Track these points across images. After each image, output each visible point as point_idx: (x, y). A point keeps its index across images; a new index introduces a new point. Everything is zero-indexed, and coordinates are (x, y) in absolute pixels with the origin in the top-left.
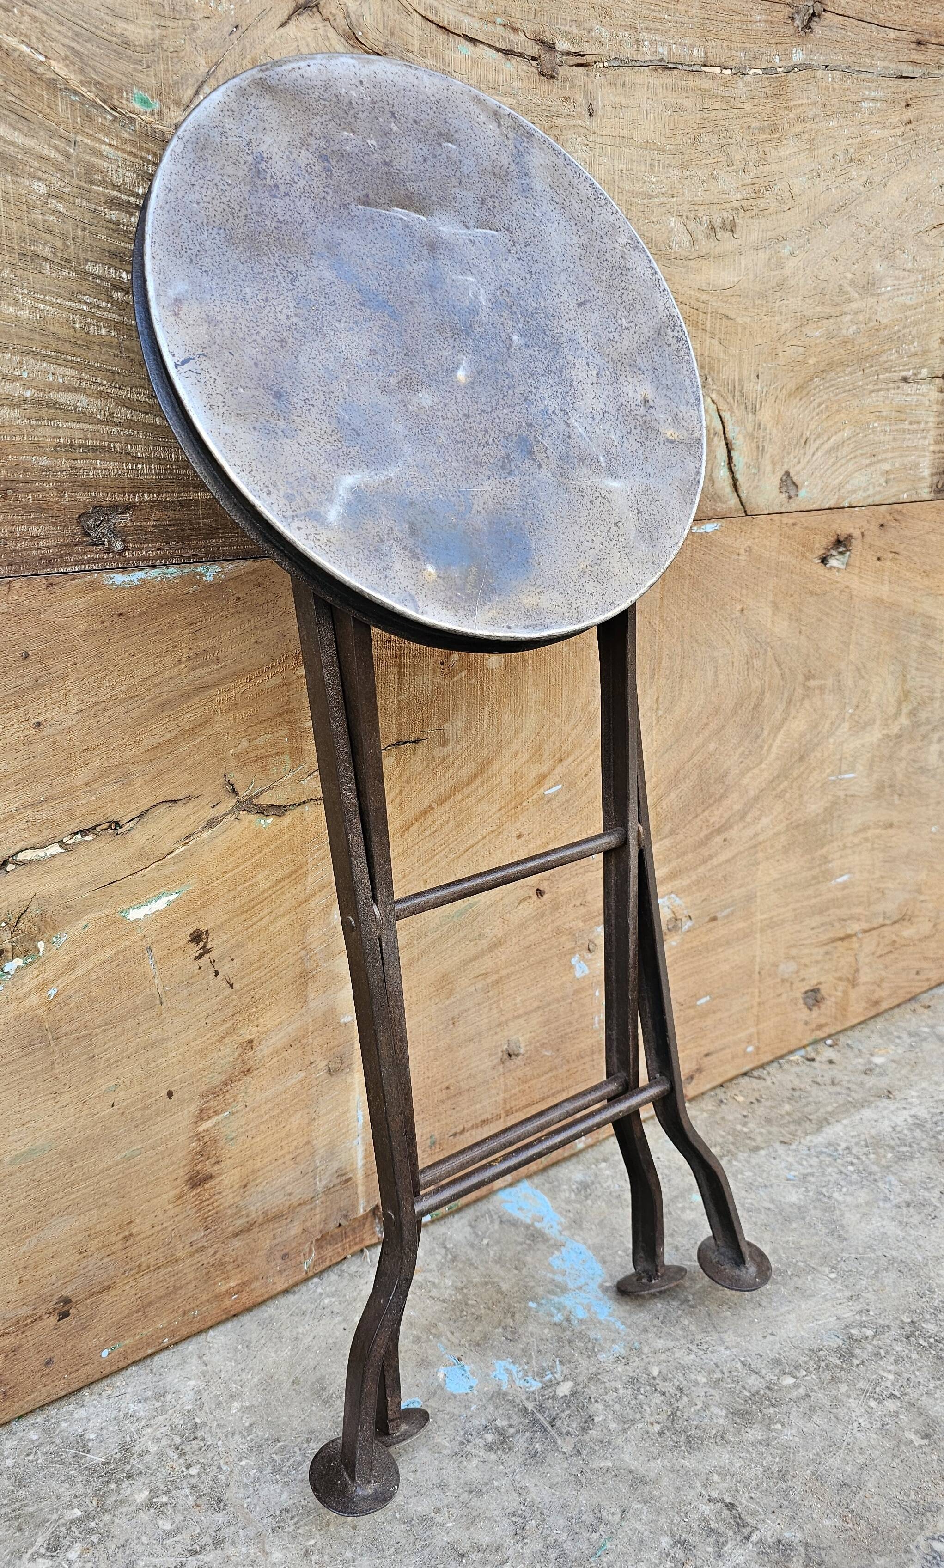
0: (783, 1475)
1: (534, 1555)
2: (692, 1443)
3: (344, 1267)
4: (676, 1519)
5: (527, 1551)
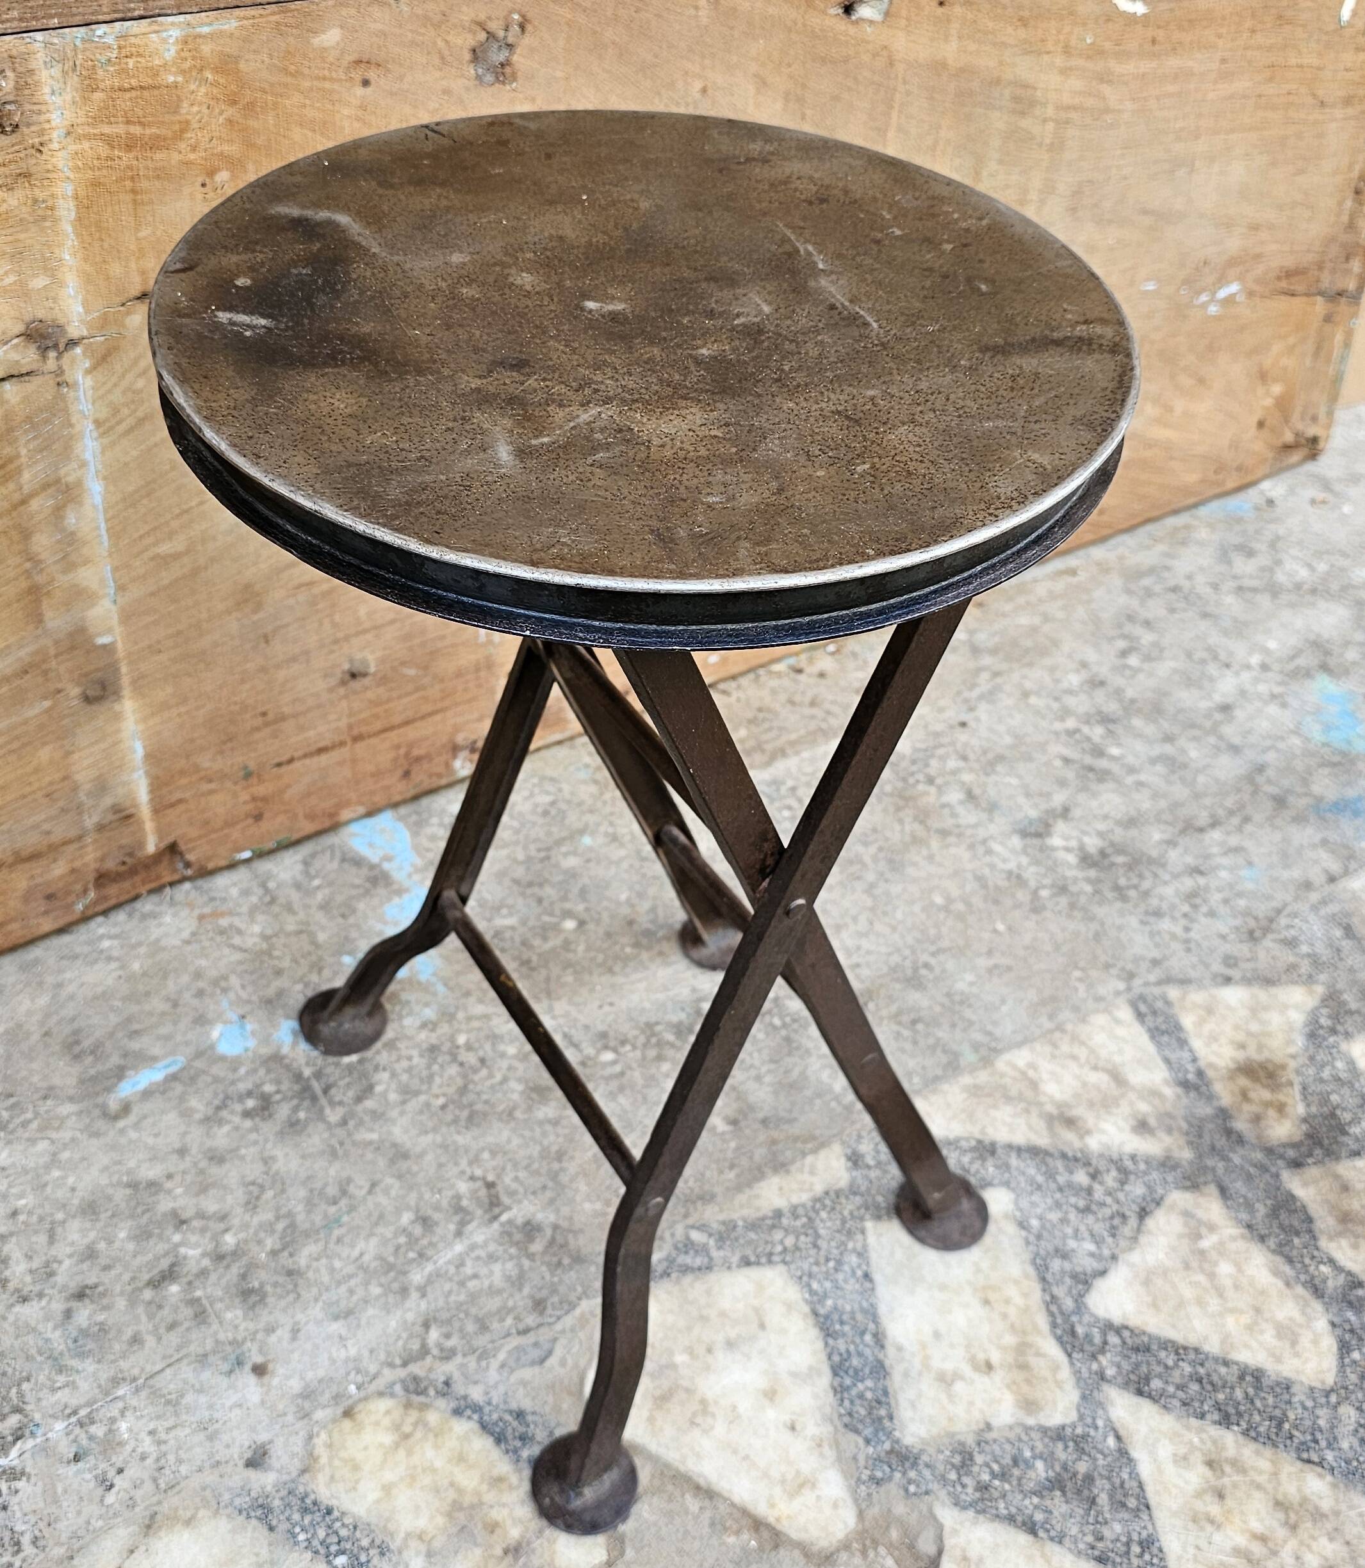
0: (560, 1156)
1: (261, 1225)
2: (474, 1119)
3: (138, 905)
4: (427, 1196)
5: (256, 1220)
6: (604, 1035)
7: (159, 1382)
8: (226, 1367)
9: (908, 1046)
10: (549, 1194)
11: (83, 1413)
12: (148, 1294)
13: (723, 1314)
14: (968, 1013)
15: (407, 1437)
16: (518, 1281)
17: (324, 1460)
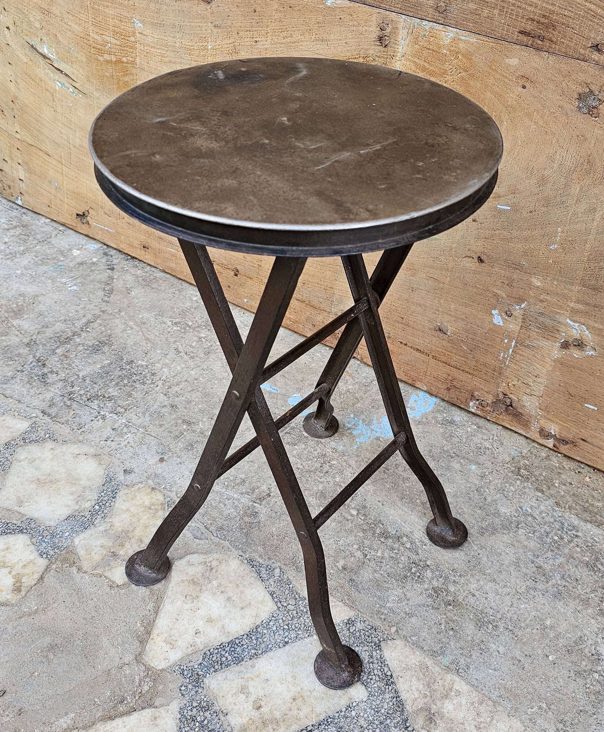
6: (365, 507)
7: (148, 437)
8: (160, 451)
9: (434, 630)
10: (274, 515)
11: (130, 424)
12: (180, 421)
13: (242, 592)
14: (475, 654)
15: (150, 508)
16: (228, 518)
17: (133, 489)
